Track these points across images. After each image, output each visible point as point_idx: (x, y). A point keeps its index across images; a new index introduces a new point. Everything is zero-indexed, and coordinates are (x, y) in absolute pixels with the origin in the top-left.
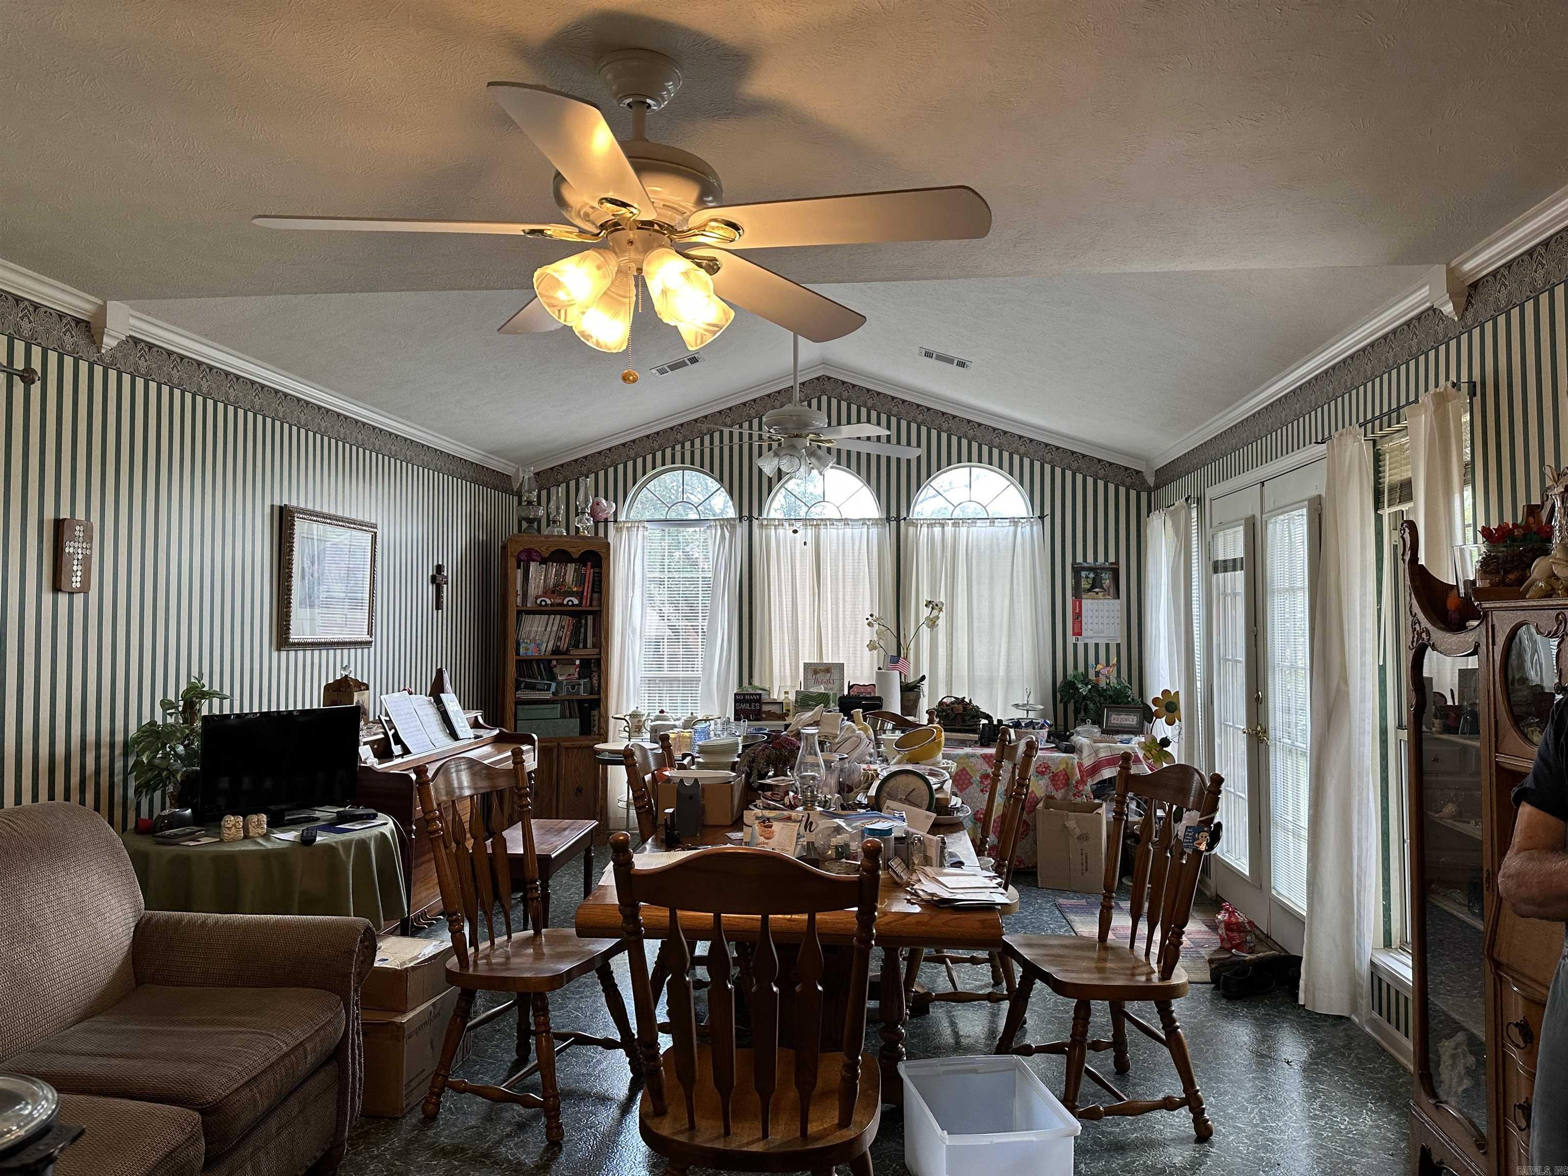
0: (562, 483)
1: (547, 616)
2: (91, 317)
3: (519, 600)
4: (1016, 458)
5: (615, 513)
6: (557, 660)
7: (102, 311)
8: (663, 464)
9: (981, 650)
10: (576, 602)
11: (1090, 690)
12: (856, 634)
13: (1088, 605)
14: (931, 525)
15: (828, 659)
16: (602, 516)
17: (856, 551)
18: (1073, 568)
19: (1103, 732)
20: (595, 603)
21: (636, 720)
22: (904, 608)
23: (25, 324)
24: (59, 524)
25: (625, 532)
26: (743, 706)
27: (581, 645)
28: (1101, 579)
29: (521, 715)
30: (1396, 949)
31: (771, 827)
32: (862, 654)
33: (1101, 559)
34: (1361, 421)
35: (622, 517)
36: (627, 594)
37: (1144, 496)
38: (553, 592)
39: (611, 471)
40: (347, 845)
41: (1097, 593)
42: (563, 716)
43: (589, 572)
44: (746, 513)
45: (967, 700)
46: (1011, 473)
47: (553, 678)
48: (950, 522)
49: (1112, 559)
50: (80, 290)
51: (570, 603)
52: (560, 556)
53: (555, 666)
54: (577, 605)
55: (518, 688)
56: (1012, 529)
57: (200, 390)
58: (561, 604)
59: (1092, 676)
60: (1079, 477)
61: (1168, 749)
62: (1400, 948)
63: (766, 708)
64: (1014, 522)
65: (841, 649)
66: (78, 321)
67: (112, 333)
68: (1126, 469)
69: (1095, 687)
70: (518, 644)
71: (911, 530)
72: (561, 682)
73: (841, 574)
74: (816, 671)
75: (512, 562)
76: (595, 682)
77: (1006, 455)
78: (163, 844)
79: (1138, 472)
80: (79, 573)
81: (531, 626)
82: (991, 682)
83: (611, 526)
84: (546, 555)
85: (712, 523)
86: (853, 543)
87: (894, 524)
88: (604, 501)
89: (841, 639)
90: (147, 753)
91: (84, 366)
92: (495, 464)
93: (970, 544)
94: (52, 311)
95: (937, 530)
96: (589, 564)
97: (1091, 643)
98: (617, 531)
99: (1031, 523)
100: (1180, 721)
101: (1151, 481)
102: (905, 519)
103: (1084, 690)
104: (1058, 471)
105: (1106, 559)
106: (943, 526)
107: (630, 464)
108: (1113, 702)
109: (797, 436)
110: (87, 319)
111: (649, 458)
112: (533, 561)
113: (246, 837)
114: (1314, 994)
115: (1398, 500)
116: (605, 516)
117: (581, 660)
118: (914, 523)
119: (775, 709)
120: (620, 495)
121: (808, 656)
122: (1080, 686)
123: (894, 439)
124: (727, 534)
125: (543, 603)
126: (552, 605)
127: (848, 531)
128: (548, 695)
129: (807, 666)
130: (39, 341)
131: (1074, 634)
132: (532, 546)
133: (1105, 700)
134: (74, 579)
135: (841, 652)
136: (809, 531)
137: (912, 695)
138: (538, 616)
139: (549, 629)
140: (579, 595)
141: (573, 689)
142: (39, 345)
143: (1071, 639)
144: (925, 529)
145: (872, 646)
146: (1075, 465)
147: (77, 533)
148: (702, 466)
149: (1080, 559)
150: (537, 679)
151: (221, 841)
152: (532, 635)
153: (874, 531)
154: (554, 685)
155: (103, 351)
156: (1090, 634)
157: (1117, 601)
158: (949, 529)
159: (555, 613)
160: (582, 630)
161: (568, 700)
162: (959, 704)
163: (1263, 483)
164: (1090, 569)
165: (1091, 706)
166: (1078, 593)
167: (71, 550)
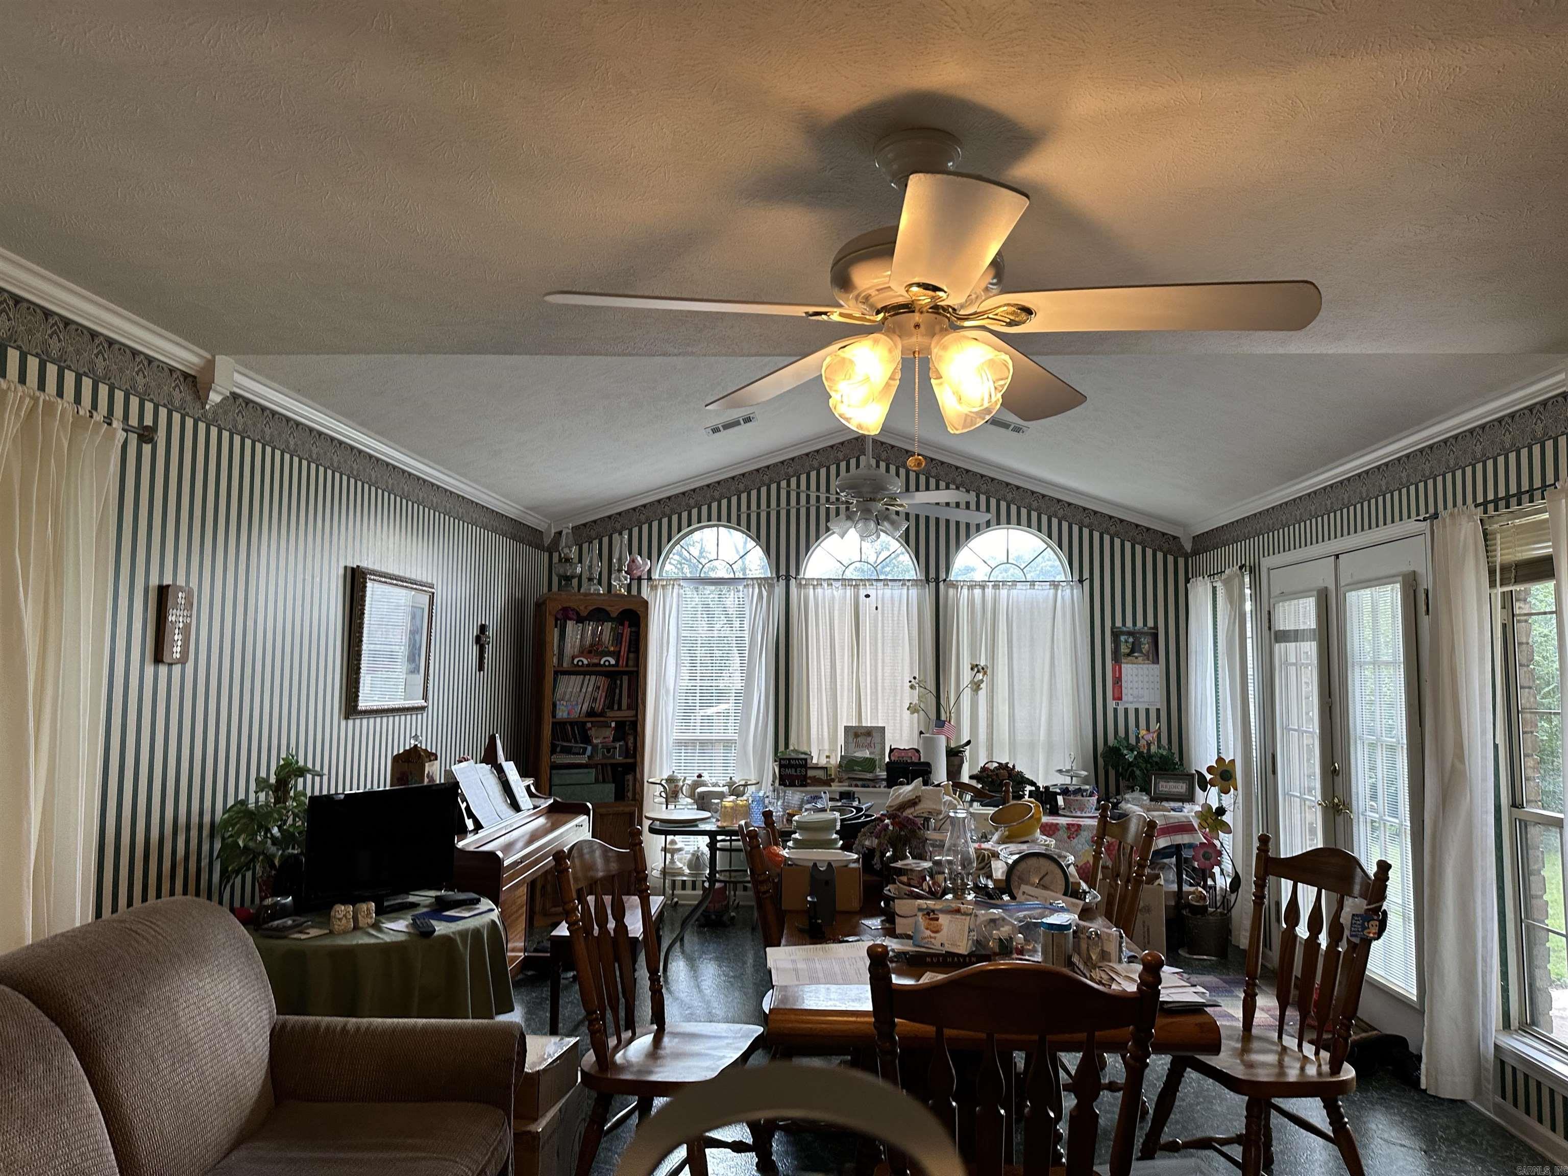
0: (595, 539)
1: (582, 677)
2: (197, 371)
3: (555, 660)
4: (1055, 521)
5: (649, 571)
6: (592, 722)
7: (210, 365)
8: (699, 522)
9: (1021, 713)
10: (613, 662)
11: (1135, 756)
12: (895, 696)
13: (1129, 670)
14: (971, 587)
15: (867, 722)
16: (637, 573)
17: (896, 612)
18: (1112, 632)
19: (1151, 800)
20: (631, 663)
21: (673, 785)
22: (944, 670)
23: (140, 379)
24: (163, 592)
25: (660, 590)
26: (788, 771)
27: (616, 707)
28: (1140, 643)
29: (556, 780)
30: (1516, 1031)
31: (937, 919)
32: (901, 716)
33: (1140, 624)
34: (1480, 500)
35: (655, 576)
36: (662, 653)
37: (1181, 561)
38: (590, 652)
39: (645, 528)
40: (463, 934)
41: (1137, 658)
42: (597, 781)
43: (627, 631)
44: (783, 572)
45: (1010, 766)
46: (1050, 537)
47: (587, 740)
48: (990, 584)
49: (1150, 623)
50: (193, 344)
51: (607, 663)
52: (599, 615)
53: (590, 729)
54: (613, 666)
55: (553, 752)
56: (1052, 592)
57: (288, 447)
58: (599, 665)
59: (1132, 741)
60: (1117, 542)
61: (1225, 818)
62: (1520, 1029)
63: (811, 773)
64: (1054, 585)
65: (880, 711)
66: (186, 376)
67: (219, 388)
68: (1164, 534)
69: (1140, 754)
70: (554, 705)
71: (951, 592)
72: (597, 745)
73: (880, 635)
74: (857, 734)
75: (550, 621)
76: (630, 745)
77: (1044, 518)
78: (271, 937)
79: (1175, 538)
80: (179, 643)
81: (567, 687)
82: (1032, 746)
83: (644, 583)
84: (584, 614)
85: (750, 582)
86: (893, 604)
87: (933, 585)
88: (639, 558)
89: (880, 701)
90: (243, 836)
91: (189, 422)
92: (532, 520)
93: (1010, 607)
94: (164, 366)
95: (977, 592)
96: (627, 623)
97: (1131, 708)
98: (652, 589)
99: (1072, 586)
100: (1236, 789)
101: (1188, 547)
102: (945, 580)
103: (1130, 757)
104: (1096, 535)
105: (1145, 624)
106: (983, 588)
107: (665, 521)
108: (1160, 769)
109: (871, 500)
110: (193, 373)
111: (685, 515)
112: (570, 619)
113: (356, 928)
114: (1437, 1079)
115: (1513, 580)
116: (639, 574)
117: (616, 722)
118: (954, 585)
119: (820, 774)
120: (655, 552)
121: (846, 719)
122: (1125, 752)
123: (973, 506)
124: (765, 594)
125: (580, 663)
126: (588, 665)
127: (888, 592)
128: (583, 760)
129: (847, 729)
130: (151, 396)
131: (1114, 699)
132: (571, 605)
133: (1152, 767)
134: (174, 650)
135: (880, 715)
136: (848, 592)
137: (956, 760)
138: (573, 677)
139: (584, 690)
140: (616, 655)
141: (608, 751)
142: (151, 401)
143: (1111, 704)
144: (965, 591)
145: (912, 709)
146: (1113, 530)
147: (179, 601)
148: (739, 524)
149: (1119, 623)
150: (571, 742)
151: (331, 932)
152: (567, 697)
153: (914, 592)
154: (589, 748)
155: (207, 407)
156: (1131, 699)
157: (1155, 666)
158: (989, 591)
159: (591, 673)
160: (617, 691)
161: (602, 765)
162: (1004, 769)
163: (1337, 556)
164: (1130, 634)
165: (1138, 772)
166: (1117, 658)
167: (174, 619)
